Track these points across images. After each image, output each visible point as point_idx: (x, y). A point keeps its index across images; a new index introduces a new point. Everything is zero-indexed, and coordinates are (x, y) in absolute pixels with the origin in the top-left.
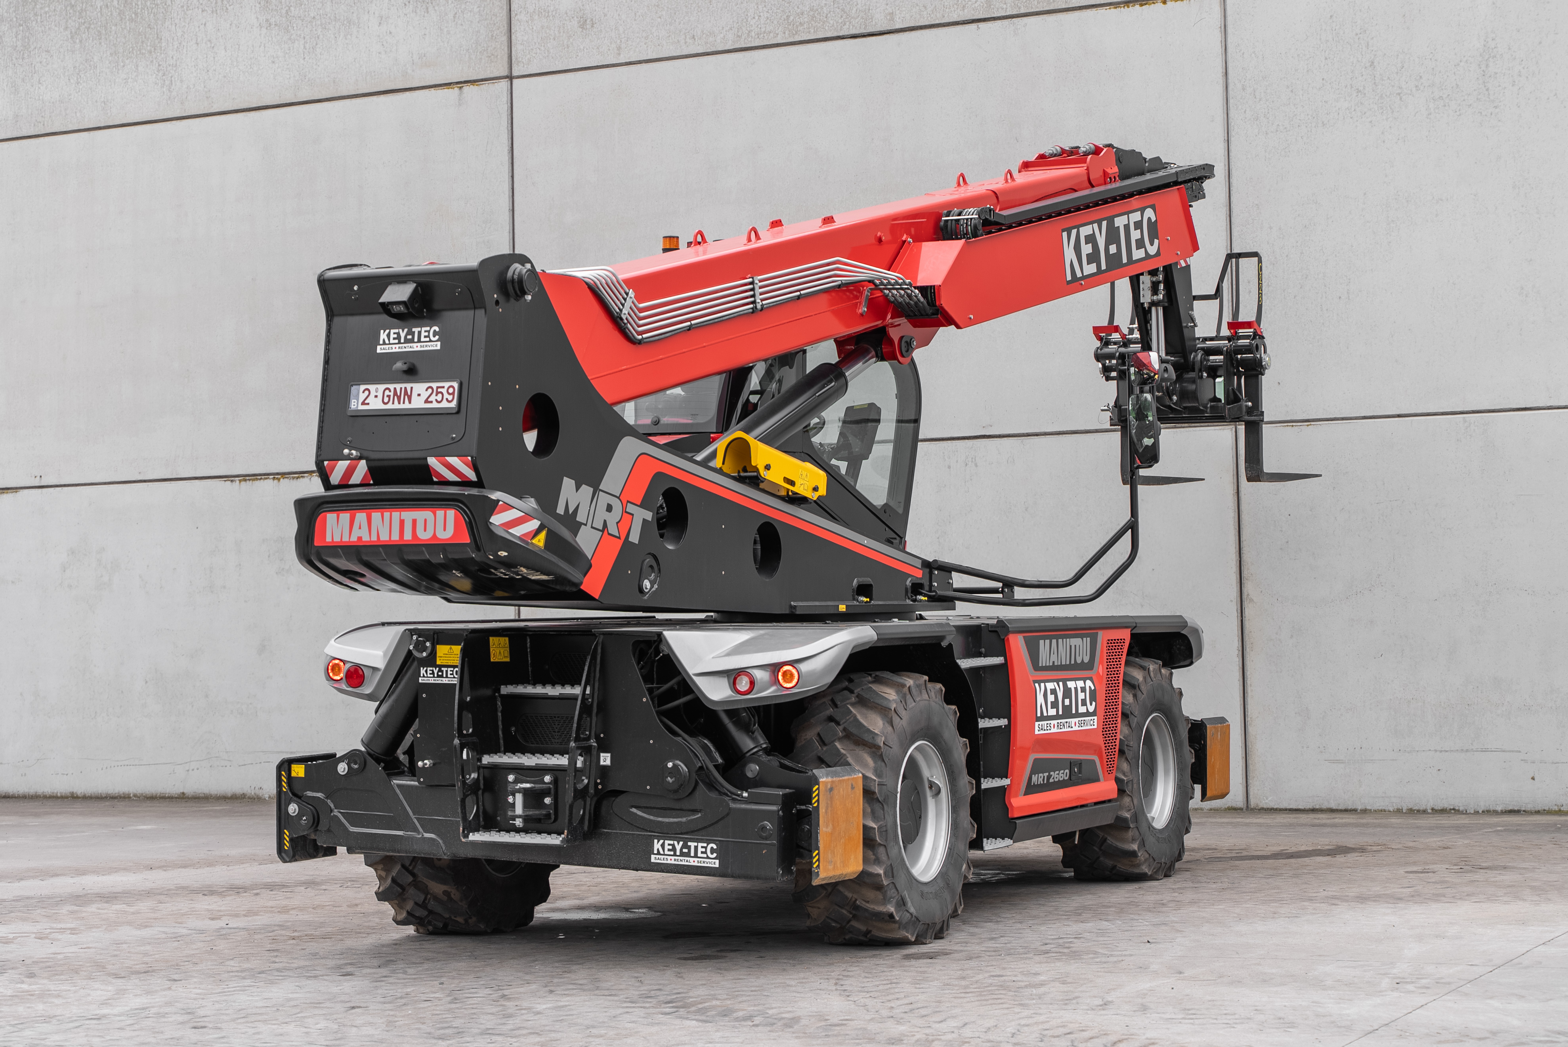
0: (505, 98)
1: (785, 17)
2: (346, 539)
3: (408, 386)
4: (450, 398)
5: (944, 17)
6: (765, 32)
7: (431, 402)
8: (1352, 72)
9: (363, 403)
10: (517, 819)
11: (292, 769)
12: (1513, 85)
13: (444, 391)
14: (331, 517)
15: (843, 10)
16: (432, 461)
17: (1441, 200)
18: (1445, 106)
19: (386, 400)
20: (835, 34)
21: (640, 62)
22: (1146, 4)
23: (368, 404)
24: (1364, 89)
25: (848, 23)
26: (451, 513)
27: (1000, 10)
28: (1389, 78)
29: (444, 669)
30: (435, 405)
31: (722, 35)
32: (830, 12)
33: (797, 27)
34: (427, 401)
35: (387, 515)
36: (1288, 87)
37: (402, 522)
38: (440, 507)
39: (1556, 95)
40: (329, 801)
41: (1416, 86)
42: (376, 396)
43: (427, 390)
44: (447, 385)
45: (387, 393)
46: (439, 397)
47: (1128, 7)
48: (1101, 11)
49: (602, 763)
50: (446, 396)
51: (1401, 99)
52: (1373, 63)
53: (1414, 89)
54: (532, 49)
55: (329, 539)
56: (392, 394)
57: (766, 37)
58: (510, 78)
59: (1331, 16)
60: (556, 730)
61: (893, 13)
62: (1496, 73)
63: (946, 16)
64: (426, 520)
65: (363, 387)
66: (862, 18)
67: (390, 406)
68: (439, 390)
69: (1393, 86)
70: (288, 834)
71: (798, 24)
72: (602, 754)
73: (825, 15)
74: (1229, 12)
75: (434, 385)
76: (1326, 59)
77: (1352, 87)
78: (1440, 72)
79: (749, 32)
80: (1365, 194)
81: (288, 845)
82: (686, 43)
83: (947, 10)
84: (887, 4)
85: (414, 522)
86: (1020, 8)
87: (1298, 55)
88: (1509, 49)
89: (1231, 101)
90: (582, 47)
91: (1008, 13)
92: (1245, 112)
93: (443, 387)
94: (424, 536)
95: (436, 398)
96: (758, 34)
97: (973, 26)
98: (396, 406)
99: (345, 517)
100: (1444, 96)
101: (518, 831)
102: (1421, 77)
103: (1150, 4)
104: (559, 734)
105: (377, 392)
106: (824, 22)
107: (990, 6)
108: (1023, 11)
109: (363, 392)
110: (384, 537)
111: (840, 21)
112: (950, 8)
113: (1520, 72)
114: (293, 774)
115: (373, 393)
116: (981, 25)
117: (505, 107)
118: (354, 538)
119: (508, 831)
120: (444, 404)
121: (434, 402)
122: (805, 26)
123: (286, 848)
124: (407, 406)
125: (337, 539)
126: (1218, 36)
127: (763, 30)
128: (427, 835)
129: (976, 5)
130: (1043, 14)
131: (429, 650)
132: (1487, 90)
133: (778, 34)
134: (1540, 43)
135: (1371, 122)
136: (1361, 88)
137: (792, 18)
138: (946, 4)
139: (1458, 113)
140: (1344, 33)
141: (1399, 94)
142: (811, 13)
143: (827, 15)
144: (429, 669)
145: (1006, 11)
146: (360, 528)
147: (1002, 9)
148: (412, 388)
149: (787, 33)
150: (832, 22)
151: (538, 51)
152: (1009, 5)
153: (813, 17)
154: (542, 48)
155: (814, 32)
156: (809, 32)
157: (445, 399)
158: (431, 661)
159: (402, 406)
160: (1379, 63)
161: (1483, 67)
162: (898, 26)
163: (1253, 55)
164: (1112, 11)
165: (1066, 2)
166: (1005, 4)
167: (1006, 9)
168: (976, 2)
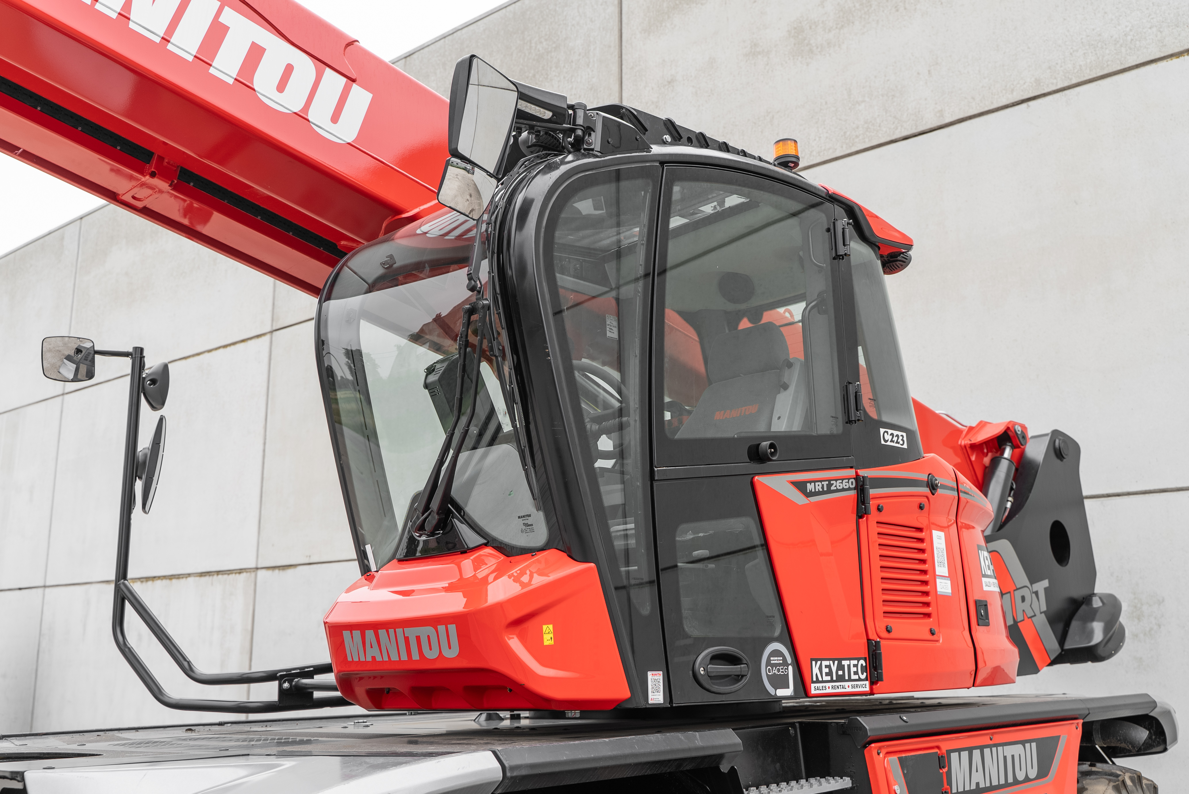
1: (842, 133)
5: (992, 103)
15: (895, 117)
20: (889, 139)
25: (899, 128)
27: (1050, 85)
32: (882, 121)
33: (853, 140)
48: (1162, 64)
61: (942, 110)
63: (995, 102)
66: (913, 120)
71: (854, 137)
73: (878, 125)
83: (996, 97)
84: (936, 104)
86: (1071, 79)
91: (1059, 87)
97: (1024, 106)
106: (877, 131)
107: (1039, 84)
108: (1074, 82)
111: (892, 127)
112: (998, 95)
116: (1032, 103)
122: (861, 137)
127: (825, 148)
129: (1025, 86)
130: (1096, 80)
138: (994, 92)
142: (866, 126)
143: (880, 124)
145: (1057, 85)
147: (1052, 84)
149: (845, 146)
150: (884, 129)
152: (1059, 79)
153: (868, 128)
155: (869, 141)
156: (866, 142)
162: (948, 120)
164: (1175, 61)
165: (1121, 64)
166: (1055, 78)
167: (1057, 83)
168: (1024, 83)
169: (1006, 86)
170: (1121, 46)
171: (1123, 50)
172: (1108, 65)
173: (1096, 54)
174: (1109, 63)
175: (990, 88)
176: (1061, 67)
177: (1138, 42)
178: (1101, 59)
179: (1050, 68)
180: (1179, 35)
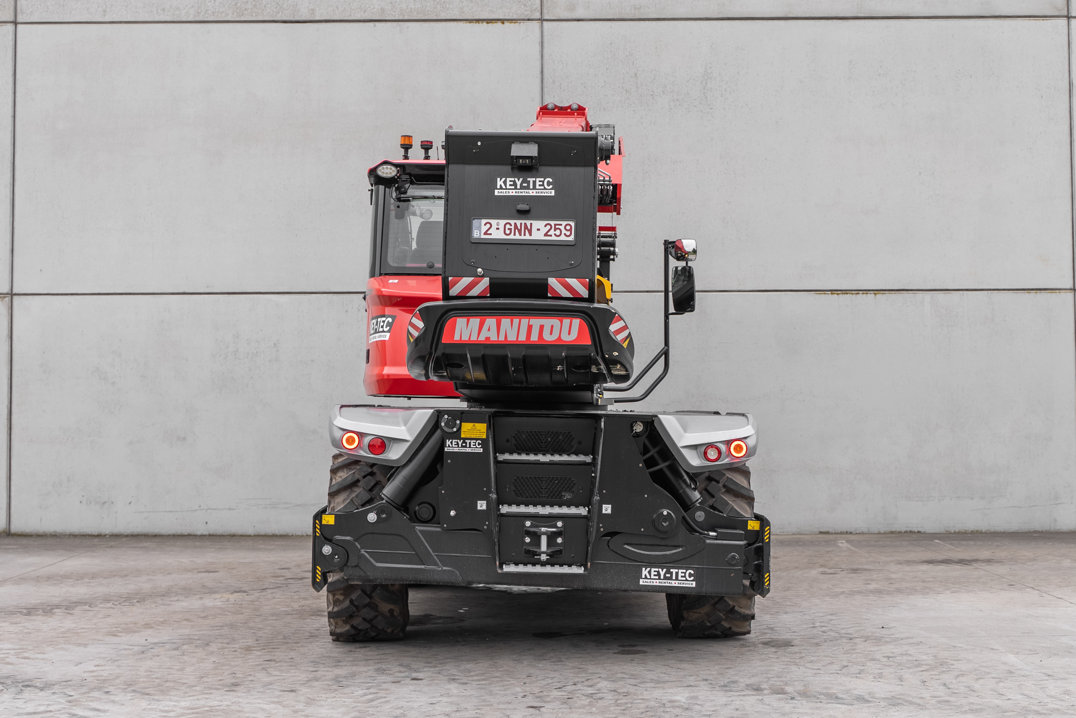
0: (11, 37)
1: (234, 3)
2: (474, 338)
3: (528, 222)
4: (568, 233)
5: (351, 15)
6: (218, 12)
7: (551, 236)
8: (623, 79)
9: (486, 233)
10: (542, 555)
11: (323, 518)
12: (722, 96)
13: (562, 227)
14: (461, 322)
15: (277, 3)
16: (552, 281)
17: (677, 162)
18: (680, 105)
19: (508, 232)
20: (271, 19)
21: (121, 22)
22: (490, 23)
23: (491, 234)
24: (630, 90)
25: (281, 13)
26: (576, 322)
27: (391, 15)
28: (646, 85)
29: (468, 441)
30: (554, 238)
31: (186, 11)
32: (268, 4)
33: (243, 11)
34: (546, 235)
35: (516, 321)
36: (582, 84)
37: (530, 328)
38: (567, 316)
39: (747, 105)
40: (356, 543)
41: (663, 92)
42: (498, 229)
43: (545, 226)
44: (564, 223)
45: (508, 226)
46: (558, 232)
47: (479, 23)
48: (461, 24)
49: (604, 512)
50: (564, 231)
51: (653, 98)
52: (636, 74)
53: (661, 93)
54: (34, 5)
55: (457, 338)
56: (513, 227)
57: (219, 16)
58: (15, 23)
59: (611, 43)
60: (544, 488)
61: (314, 9)
62: (711, 88)
63: (352, 15)
64: (552, 326)
65: (484, 221)
66: (291, 10)
67: (512, 237)
68: (557, 227)
69: (648, 90)
70: (320, 569)
71: (244, 9)
72: (604, 506)
73: (264, 5)
74: (545, 33)
75: (552, 223)
76: (607, 69)
77: (623, 88)
78: (678, 84)
79: (207, 10)
80: (629, 154)
81: (320, 578)
82: (157, 13)
83: (353, 12)
84: (310, 3)
85: (542, 327)
86: (404, 16)
87: (589, 65)
88: (720, 74)
89: (545, 90)
90: (75, 7)
91: (396, 18)
92: (554, 97)
93: (561, 225)
94: (549, 338)
95: (555, 232)
96: (213, 13)
97: (371, 24)
98: (517, 237)
99: (475, 322)
100: (680, 99)
101: (543, 564)
102: (666, 86)
103: (493, 23)
104: (546, 490)
105: (498, 225)
106: (263, 10)
107: (384, 12)
108: (406, 18)
109: (485, 225)
110: (512, 338)
111: (275, 10)
112: (355, 11)
113: (726, 89)
114: (324, 522)
115: (494, 226)
116: (377, 24)
117: (11, 43)
118: (482, 338)
119: (534, 564)
120: (563, 238)
121: (553, 235)
122: (249, 11)
123: (318, 580)
124: (527, 237)
125: (465, 338)
126: (538, 48)
127: (217, 10)
128: (444, 568)
129: (374, 10)
130: (420, 21)
131: (458, 426)
132: (706, 98)
133: (228, 14)
134: (738, 73)
135: (634, 110)
136: (629, 89)
137: (239, 5)
138: (352, 7)
139: (688, 110)
140: (619, 54)
141: (652, 95)
142: (254, 3)
143: (265, 5)
144: (454, 441)
145: (395, 17)
146: (489, 330)
147: (392, 15)
148: (531, 224)
149: (235, 14)
150: (269, 10)
151: (39, 6)
152: (397, 13)
153: (255, 6)
154: (43, 5)
155: (256, 16)
156: (252, 15)
157: (563, 234)
158: (457, 435)
159: (522, 237)
160: (640, 75)
161: (704, 84)
162: (318, 18)
163: (560, 62)
164: (468, 25)
165: (437, 16)
166: (394, 12)
167: (395, 15)
168: (374, 8)
169: (361, 6)
170: (438, 3)
171: (439, 7)
172: (428, 14)
173: (422, 4)
174: (429, 12)
175: (349, 4)
176: (399, 5)
177: (447, 5)
178: (424, 8)
179: (391, 3)
180: (472, 8)
